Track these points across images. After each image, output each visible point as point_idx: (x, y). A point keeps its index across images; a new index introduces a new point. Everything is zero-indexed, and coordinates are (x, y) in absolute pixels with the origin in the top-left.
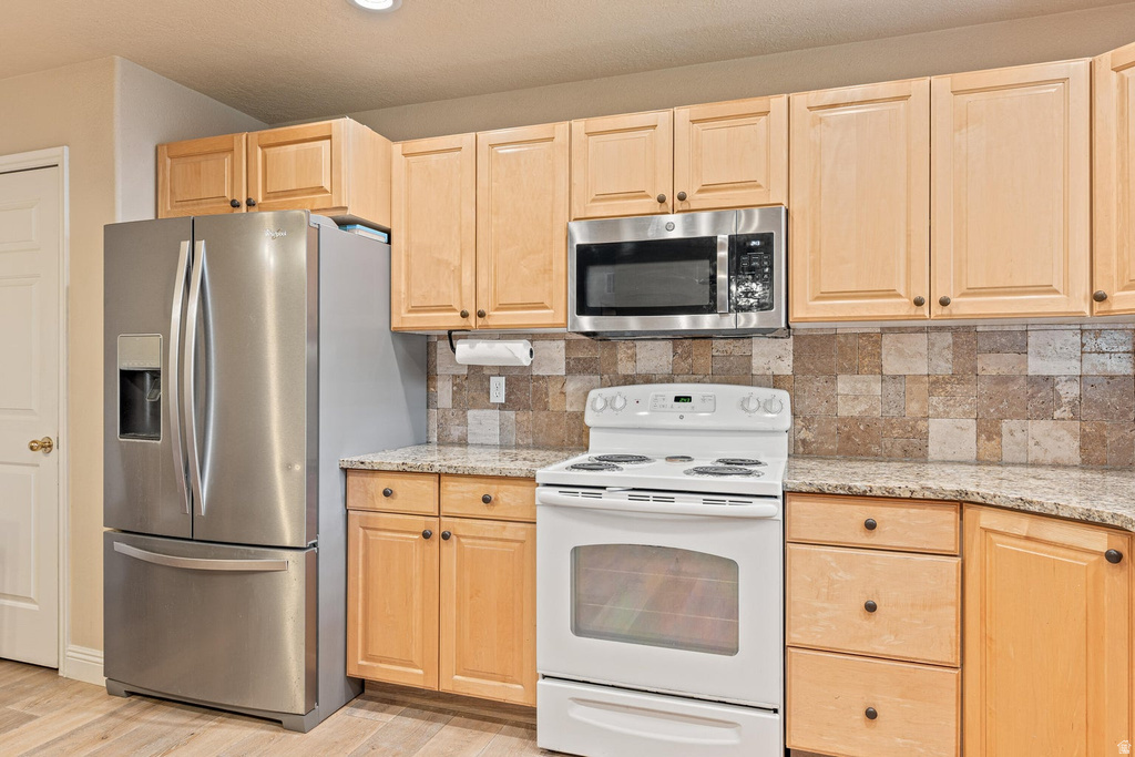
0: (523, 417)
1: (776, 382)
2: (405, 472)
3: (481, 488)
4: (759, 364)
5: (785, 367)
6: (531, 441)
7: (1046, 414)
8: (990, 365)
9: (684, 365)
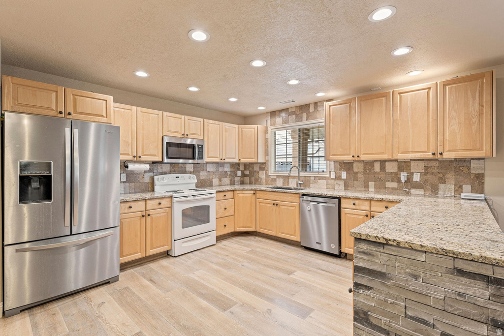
0: (131, 184)
1: (191, 173)
2: (138, 200)
3: (157, 201)
4: (187, 169)
5: (192, 170)
6: (134, 191)
7: (226, 177)
8: (221, 169)
9: (173, 170)
